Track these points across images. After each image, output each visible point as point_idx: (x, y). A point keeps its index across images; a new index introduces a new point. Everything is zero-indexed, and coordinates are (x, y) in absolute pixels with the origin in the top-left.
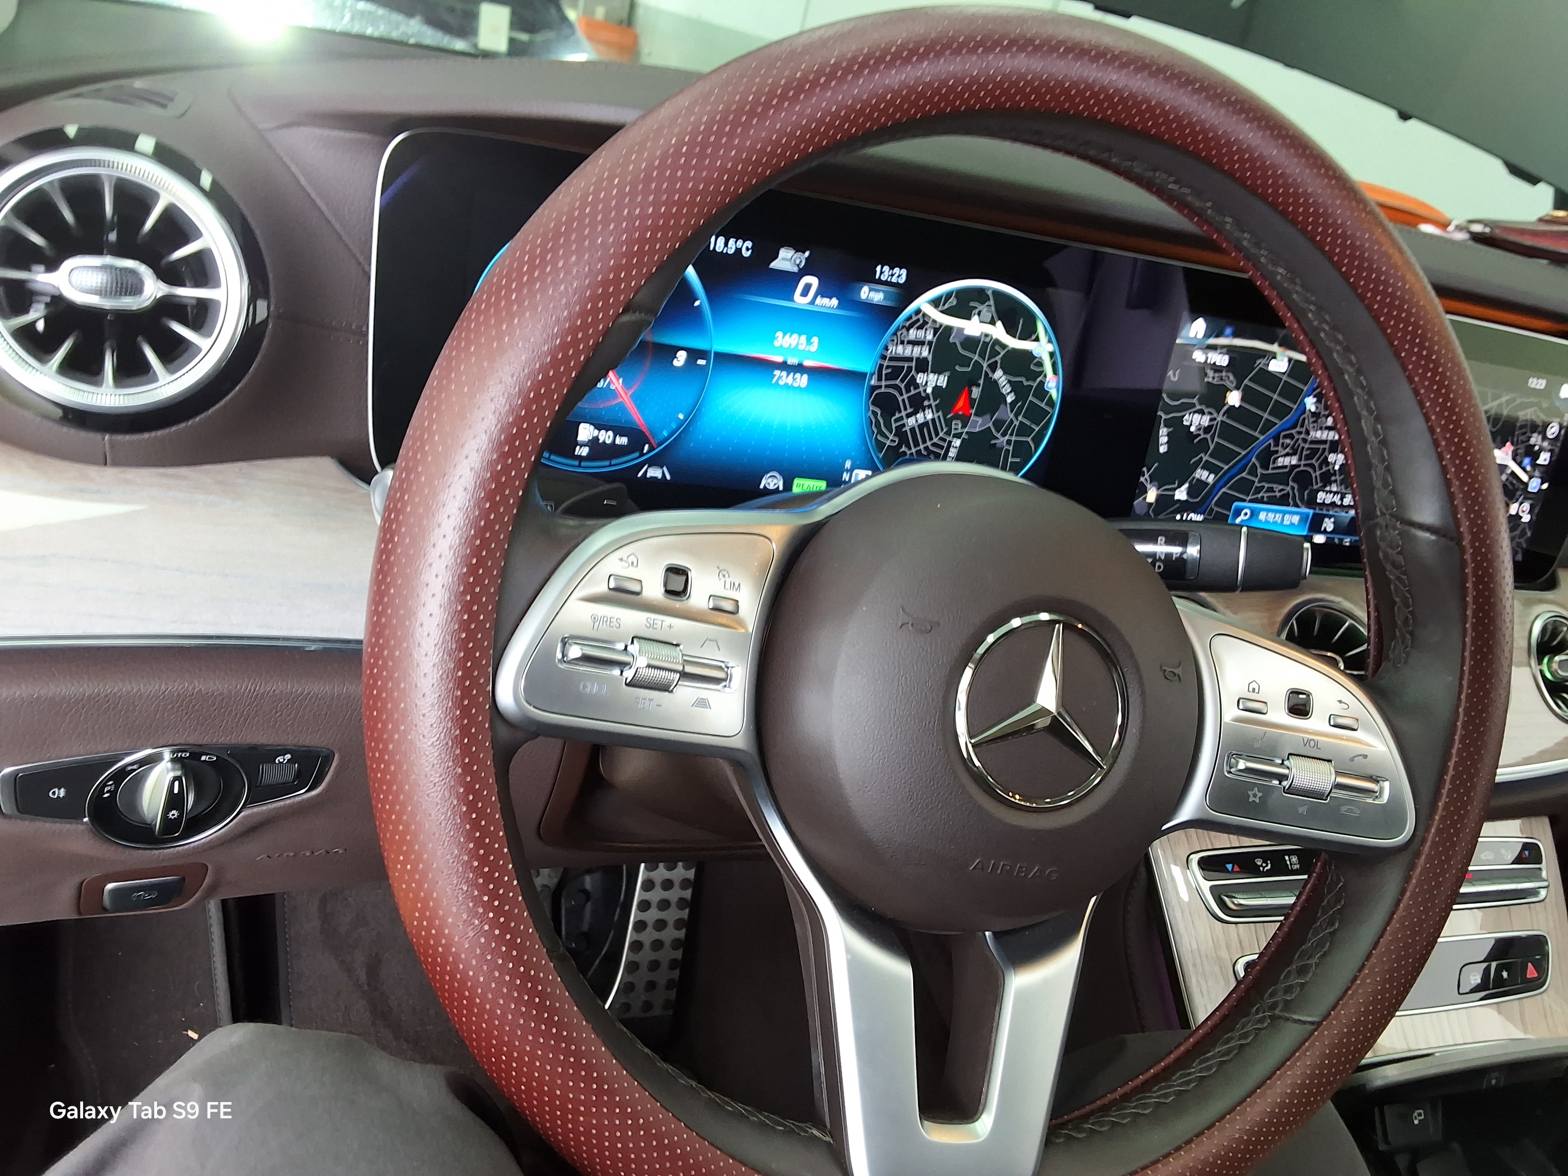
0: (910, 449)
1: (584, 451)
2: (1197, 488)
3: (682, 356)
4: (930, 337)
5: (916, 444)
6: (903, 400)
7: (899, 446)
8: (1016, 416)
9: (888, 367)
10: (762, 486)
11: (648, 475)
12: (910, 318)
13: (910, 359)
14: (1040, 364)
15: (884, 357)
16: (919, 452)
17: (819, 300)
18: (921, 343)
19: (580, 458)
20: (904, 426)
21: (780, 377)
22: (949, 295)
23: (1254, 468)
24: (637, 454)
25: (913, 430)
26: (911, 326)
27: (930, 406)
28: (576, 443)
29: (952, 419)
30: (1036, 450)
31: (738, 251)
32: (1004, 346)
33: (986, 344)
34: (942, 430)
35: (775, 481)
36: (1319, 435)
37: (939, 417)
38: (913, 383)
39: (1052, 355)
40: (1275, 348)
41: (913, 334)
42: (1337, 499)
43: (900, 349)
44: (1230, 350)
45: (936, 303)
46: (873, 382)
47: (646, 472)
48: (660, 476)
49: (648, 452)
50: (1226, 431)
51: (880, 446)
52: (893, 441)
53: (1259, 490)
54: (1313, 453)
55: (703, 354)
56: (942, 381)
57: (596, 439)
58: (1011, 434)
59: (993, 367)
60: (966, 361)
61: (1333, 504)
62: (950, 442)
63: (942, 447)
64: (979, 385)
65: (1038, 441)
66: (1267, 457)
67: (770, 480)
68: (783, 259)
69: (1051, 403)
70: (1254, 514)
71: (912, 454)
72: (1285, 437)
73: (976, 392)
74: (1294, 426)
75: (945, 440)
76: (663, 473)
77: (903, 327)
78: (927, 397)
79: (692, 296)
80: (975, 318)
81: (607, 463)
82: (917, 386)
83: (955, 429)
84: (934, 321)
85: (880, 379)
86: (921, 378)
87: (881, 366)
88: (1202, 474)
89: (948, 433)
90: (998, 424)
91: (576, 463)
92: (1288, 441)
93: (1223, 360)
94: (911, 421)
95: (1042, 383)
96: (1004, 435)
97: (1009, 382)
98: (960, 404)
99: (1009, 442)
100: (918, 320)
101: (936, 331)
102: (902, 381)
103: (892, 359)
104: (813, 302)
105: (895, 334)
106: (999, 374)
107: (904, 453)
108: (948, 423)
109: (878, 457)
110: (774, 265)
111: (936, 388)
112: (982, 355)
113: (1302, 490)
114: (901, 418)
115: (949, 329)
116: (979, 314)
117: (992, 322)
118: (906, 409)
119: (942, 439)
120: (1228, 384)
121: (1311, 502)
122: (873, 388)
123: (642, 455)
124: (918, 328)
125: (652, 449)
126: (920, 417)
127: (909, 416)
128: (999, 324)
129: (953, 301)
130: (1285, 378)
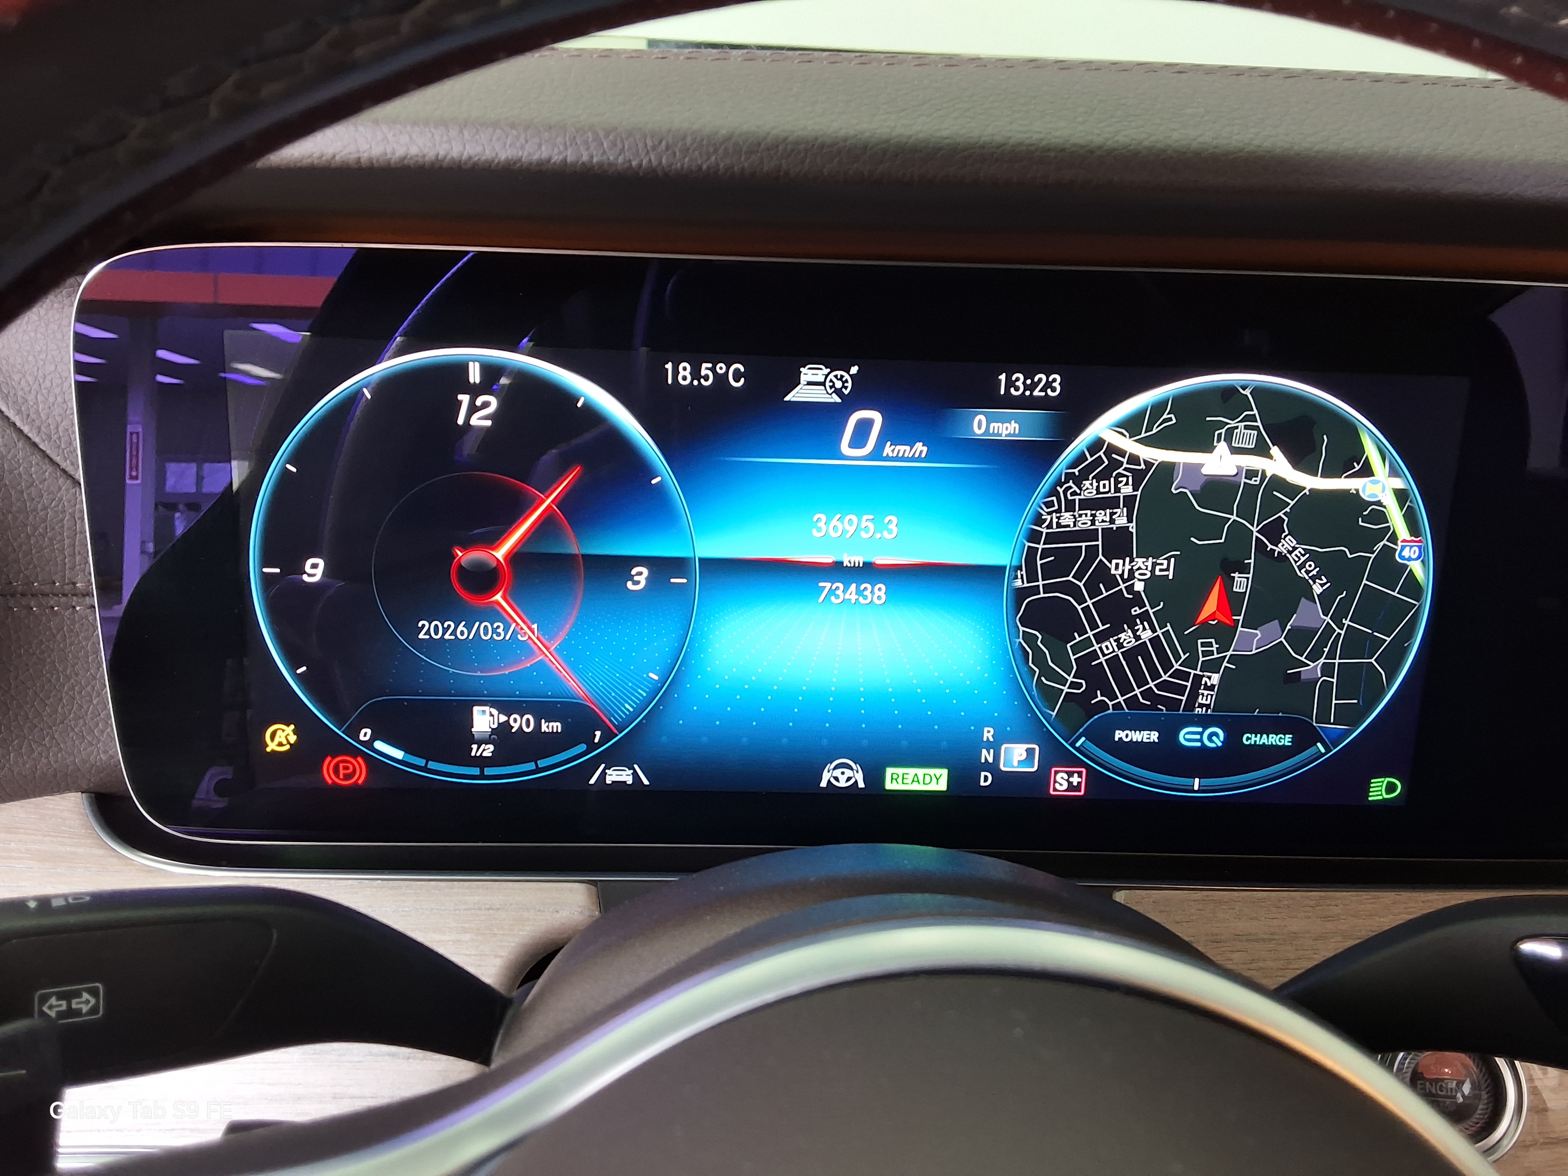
0: (1113, 697)
1: (488, 750)
3: (641, 575)
4: (1127, 490)
5: (1125, 688)
6: (1086, 610)
7: (1090, 693)
8: (1337, 619)
9: (1045, 553)
10: (823, 784)
11: (609, 780)
12: (1081, 458)
13: (1090, 535)
14: (1380, 516)
15: (1034, 536)
16: (1132, 703)
17: (888, 450)
18: (1110, 503)
19: (482, 762)
20: (1094, 655)
21: (831, 592)
22: (1158, 408)
24: (583, 747)
25: (1113, 662)
26: (1084, 475)
27: (1145, 617)
28: (471, 739)
29: (1196, 635)
30: (1391, 679)
31: (720, 379)
32: (1292, 490)
33: (1251, 491)
34: (1177, 658)
35: (849, 774)
37: (1166, 634)
38: (1104, 576)
39: (1401, 496)
41: (1089, 489)
43: (1067, 518)
45: (1131, 426)
46: (1018, 583)
47: (604, 773)
48: (629, 780)
49: (602, 742)
51: (1049, 696)
52: (1073, 685)
55: (678, 565)
56: (1166, 567)
57: (506, 726)
58: (1331, 655)
59: (1273, 532)
60: (1213, 527)
62: (1198, 678)
63: (1181, 690)
64: (1244, 569)
65: (1392, 661)
67: (837, 773)
68: (809, 383)
69: (1413, 587)
71: (1117, 706)
73: (1241, 583)
75: (1185, 676)
76: (635, 774)
77: (1069, 476)
78: (1137, 600)
79: (644, 470)
80: (1222, 447)
81: (531, 766)
82: (1111, 582)
83: (1205, 653)
84: (1134, 459)
85: (1032, 576)
86: (1118, 567)
87: (1032, 552)
89: (1191, 662)
90: (1299, 637)
91: (476, 771)
94: (1110, 646)
95: (1388, 552)
96: (1313, 657)
97: (1313, 556)
98: (1211, 606)
99: (1327, 670)
100: (1099, 461)
101: (1138, 477)
102: (1079, 576)
103: (1050, 538)
104: (876, 454)
105: (1053, 492)
106: (1287, 543)
107: (1103, 706)
108: (1189, 645)
109: (1047, 717)
110: (792, 397)
111: (1152, 583)
112: (1246, 512)
114: (1087, 643)
115: (1168, 469)
116: (1229, 438)
117: (1261, 450)
118: (1093, 626)
119: (1177, 674)
122: (1020, 594)
123: (592, 747)
124: (1098, 478)
125: (608, 735)
126: (1127, 637)
127: (1101, 637)
128: (1275, 451)
129: (1169, 418)
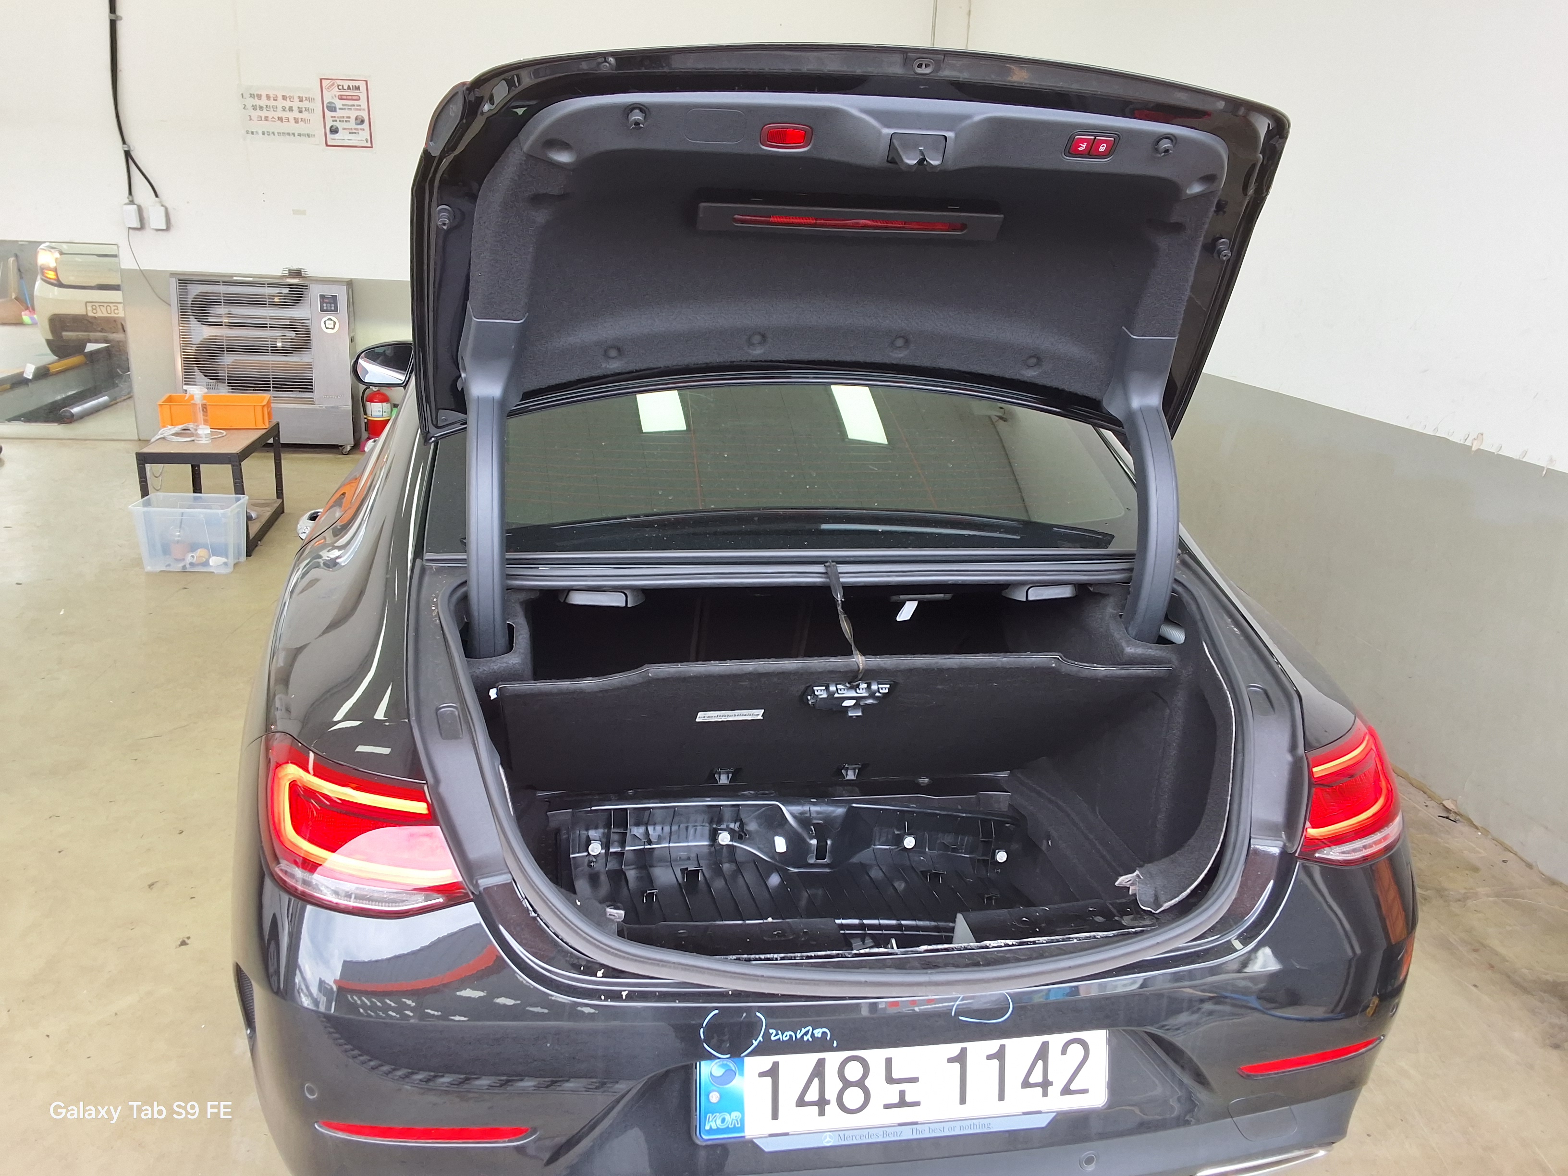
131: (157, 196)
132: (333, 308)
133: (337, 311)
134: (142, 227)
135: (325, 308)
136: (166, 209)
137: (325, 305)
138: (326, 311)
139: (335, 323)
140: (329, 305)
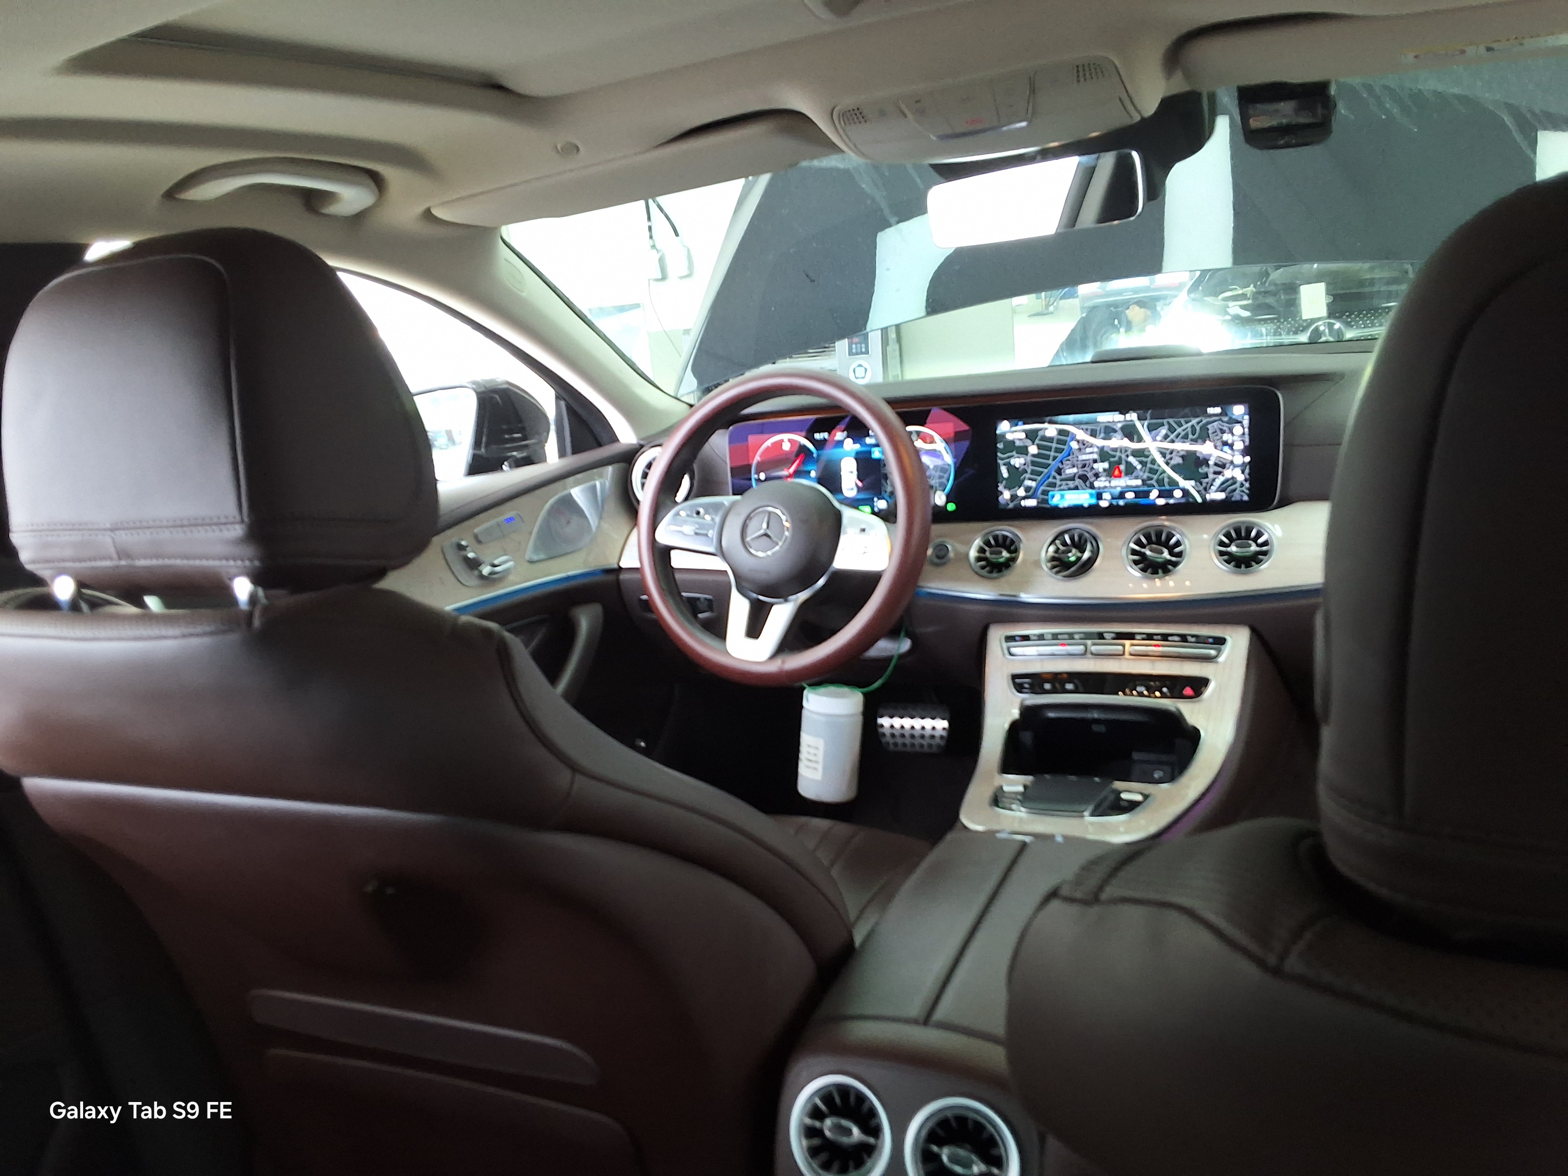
2: (1028, 489)
23: (1054, 478)
36: (1084, 457)
40: (1046, 425)
42: (1107, 484)
44: (1024, 431)
50: (1033, 463)
53: (1060, 486)
54: (1084, 466)
61: (1106, 487)
66: (1059, 471)
70: (1062, 496)
72: (1067, 460)
74: (1069, 455)
88: (1028, 483)
92: (1068, 462)
93: (1023, 435)
113: (1085, 482)
120: (1027, 444)
121: (1092, 487)
130: (1056, 437)
131: (677, 234)
132: (864, 350)
133: (868, 353)
134: (664, 278)
135: (854, 351)
136: (688, 250)
137: (854, 346)
138: (857, 354)
139: (860, 366)
140: (859, 345)
